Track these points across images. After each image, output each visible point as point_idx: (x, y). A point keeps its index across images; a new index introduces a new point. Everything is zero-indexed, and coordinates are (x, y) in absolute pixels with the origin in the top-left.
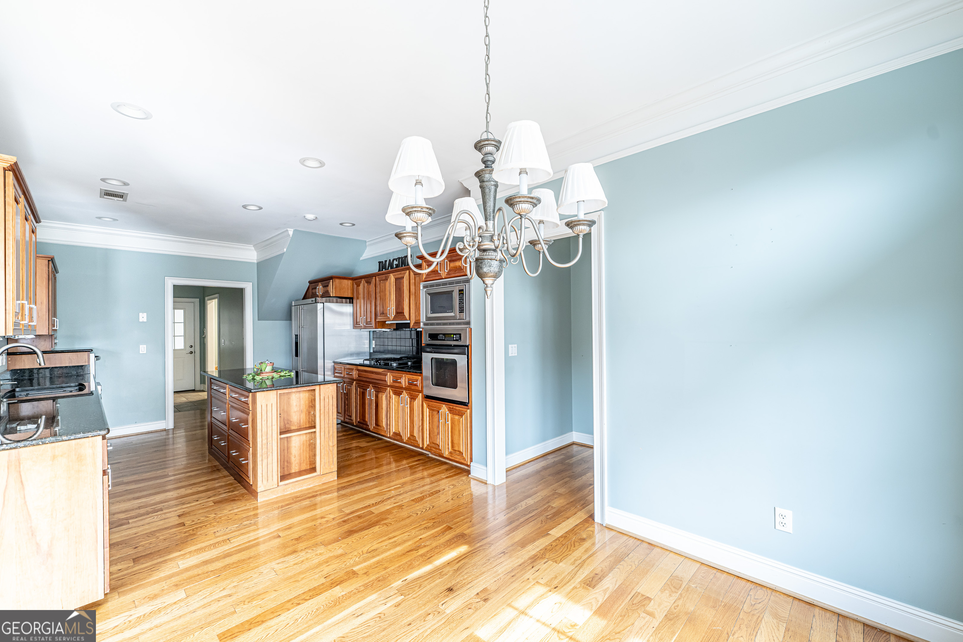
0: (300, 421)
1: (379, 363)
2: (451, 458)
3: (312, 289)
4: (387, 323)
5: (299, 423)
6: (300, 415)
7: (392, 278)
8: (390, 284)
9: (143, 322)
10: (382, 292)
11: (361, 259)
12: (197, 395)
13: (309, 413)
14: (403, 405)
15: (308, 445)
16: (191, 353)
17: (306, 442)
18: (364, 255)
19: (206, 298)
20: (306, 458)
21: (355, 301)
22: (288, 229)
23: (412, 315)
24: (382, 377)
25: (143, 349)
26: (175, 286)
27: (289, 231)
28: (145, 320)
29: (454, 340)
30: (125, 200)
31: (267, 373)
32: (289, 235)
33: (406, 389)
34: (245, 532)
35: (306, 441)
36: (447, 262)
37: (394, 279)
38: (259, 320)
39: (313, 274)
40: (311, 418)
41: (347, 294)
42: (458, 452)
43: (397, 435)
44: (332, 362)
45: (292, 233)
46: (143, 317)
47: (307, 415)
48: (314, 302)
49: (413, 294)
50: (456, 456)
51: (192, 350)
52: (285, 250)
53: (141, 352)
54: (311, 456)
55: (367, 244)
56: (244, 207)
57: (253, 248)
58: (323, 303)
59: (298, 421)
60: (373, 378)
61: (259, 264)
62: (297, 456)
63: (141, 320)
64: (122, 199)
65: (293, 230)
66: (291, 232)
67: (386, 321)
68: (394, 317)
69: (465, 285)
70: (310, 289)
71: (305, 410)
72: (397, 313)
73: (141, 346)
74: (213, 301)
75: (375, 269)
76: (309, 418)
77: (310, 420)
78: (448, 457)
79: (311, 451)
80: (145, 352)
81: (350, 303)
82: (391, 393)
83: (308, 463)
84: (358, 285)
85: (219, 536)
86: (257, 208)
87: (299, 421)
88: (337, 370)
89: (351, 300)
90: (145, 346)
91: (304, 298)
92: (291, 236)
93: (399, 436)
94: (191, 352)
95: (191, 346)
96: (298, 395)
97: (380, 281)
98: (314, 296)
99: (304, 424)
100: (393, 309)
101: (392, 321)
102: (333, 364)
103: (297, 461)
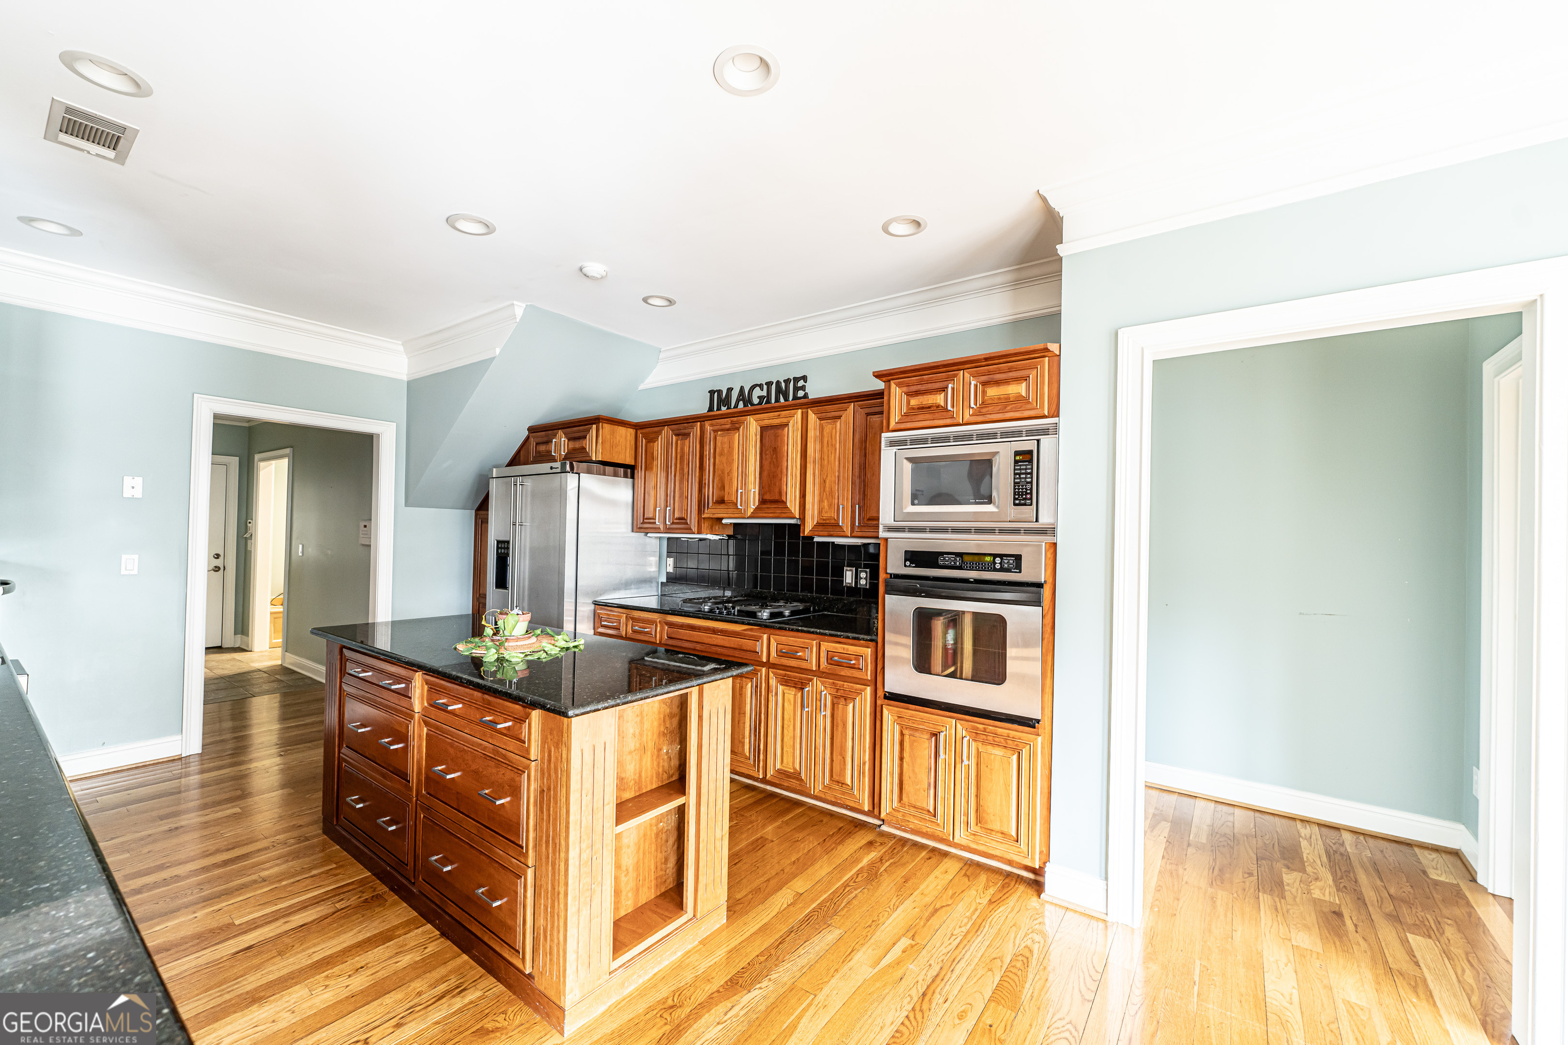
0: (640, 776)
1: (726, 608)
2: (974, 846)
3: (537, 444)
4: (724, 521)
5: (637, 781)
6: (641, 760)
7: (753, 425)
8: (746, 437)
9: (133, 498)
10: (721, 454)
11: (641, 387)
12: (231, 660)
13: (660, 750)
14: (806, 710)
15: (653, 836)
16: (217, 569)
17: (651, 830)
18: (647, 381)
19: (257, 457)
20: (650, 870)
21: (640, 474)
22: (515, 302)
23: (809, 506)
24: (747, 644)
25: (130, 563)
26: (216, 417)
27: (516, 307)
28: (138, 493)
29: (995, 570)
30: (121, 159)
31: (518, 639)
32: (514, 316)
33: (819, 673)
35: (651, 825)
36: (976, 386)
37: (759, 429)
38: (406, 505)
39: (540, 414)
40: (661, 764)
41: (623, 457)
42: (1000, 835)
43: (789, 777)
44: (591, 601)
45: (521, 315)
46: (133, 487)
47: (655, 758)
48: (559, 470)
49: (814, 462)
50: (994, 843)
51: (219, 562)
52: (498, 351)
53: (123, 572)
54: (659, 864)
55: (662, 356)
57: (401, 348)
58: (579, 474)
59: (637, 777)
60: (715, 643)
61: (410, 384)
62: (631, 869)
63: (127, 493)
64: (111, 154)
65: (524, 305)
66: (519, 310)
67: (722, 519)
68: (755, 510)
69: (1038, 441)
70: (533, 442)
71: (651, 745)
72: (763, 501)
73: (124, 557)
74: (271, 464)
75: (700, 406)
76: (658, 764)
77: (661, 770)
78: (964, 842)
79: (659, 851)
80: (135, 572)
81: (626, 476)
82: (773, 682)
83: (653, 883)
84: (651, 440)
87: (637, 775)
88: (606, 621)
89: (629, 470)
90: (136, 557)
91: (512, 463)
92: (518, 320)
93: (794, 778)
94: (216, 567)
95: (216, 554)
97: (715, 431)
98: (546, 457)
99: (648, 782)
100: (754, 492)
101: (749, 518)
102: (592, 607)
103: (632, 884)
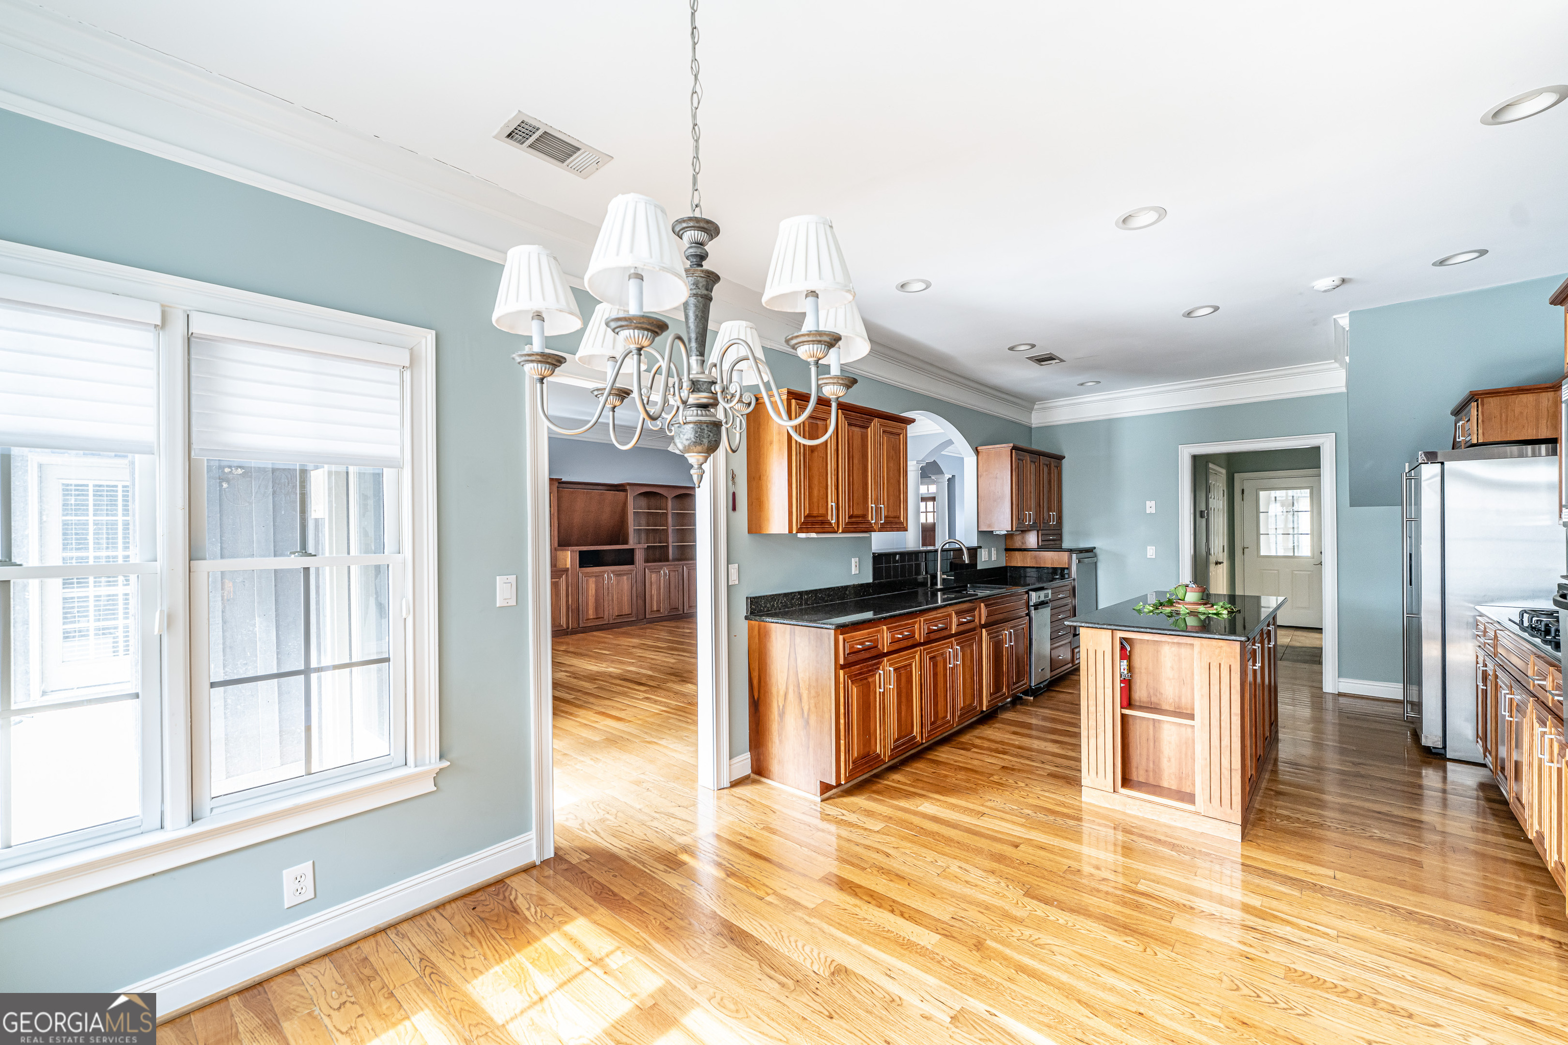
0: (1180, 698)
6: (1180, 687)
9: (1151, 514)
16: (1320, 564)
22: (1335, 317)
25: (1151, 552)
26: (1193, 457)
28: (1153, 510)
32: (1344, 328)
33: (1552, 712)
34: (1008, 818)
38: (1351, 506)
41: (1531, 431)
45: (1348, 323)
46: (1151, 507)
53: (1148, 557)
56: (1189, 314)
57: (1336, 365)
58: (1442, 463)
59: (1176, 699)
62: (1173, 760)
63: (1148, 511)
64: (1058, 361)
65: (1347, 314)
66: (1344, 320)
73: (1148, 548)
80: (1154, 556)
82: (1534, 717)
85: (987, 807)
86: (1211, 310)
88: (1479, 629)
89: (1551, 446)
90: (1154, 547)
92: (1348, 329)
94: (1320, 562)
96: (1175, 649)
102: (1474, 612)
103: (1174, 770)
